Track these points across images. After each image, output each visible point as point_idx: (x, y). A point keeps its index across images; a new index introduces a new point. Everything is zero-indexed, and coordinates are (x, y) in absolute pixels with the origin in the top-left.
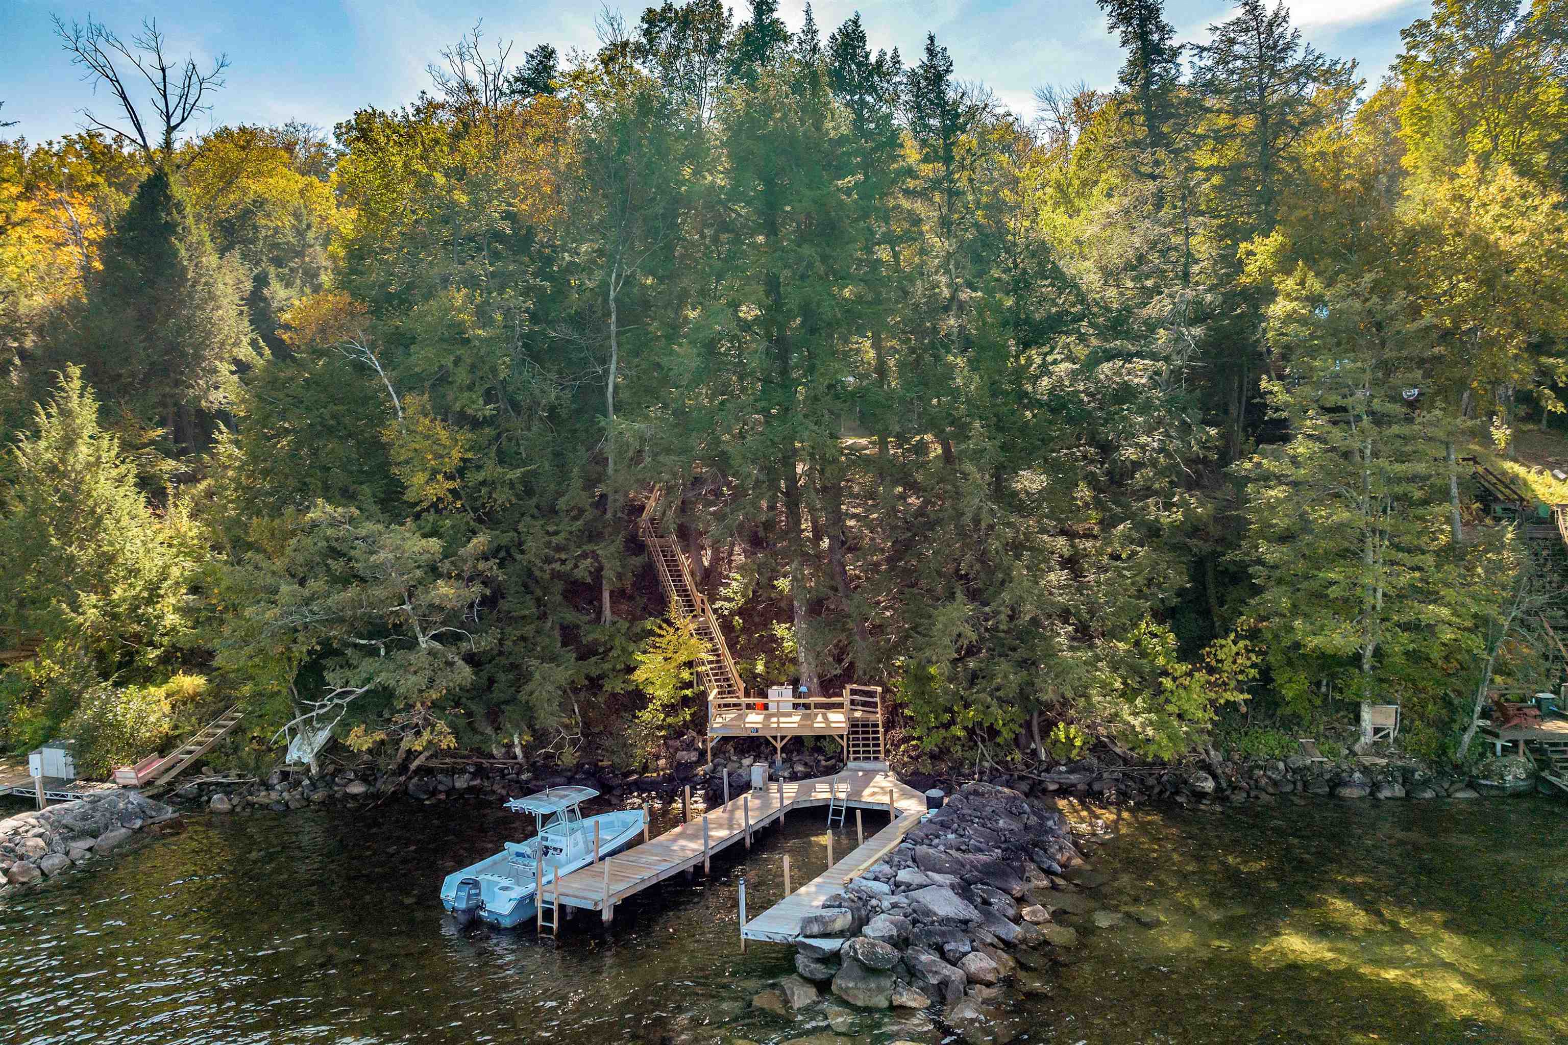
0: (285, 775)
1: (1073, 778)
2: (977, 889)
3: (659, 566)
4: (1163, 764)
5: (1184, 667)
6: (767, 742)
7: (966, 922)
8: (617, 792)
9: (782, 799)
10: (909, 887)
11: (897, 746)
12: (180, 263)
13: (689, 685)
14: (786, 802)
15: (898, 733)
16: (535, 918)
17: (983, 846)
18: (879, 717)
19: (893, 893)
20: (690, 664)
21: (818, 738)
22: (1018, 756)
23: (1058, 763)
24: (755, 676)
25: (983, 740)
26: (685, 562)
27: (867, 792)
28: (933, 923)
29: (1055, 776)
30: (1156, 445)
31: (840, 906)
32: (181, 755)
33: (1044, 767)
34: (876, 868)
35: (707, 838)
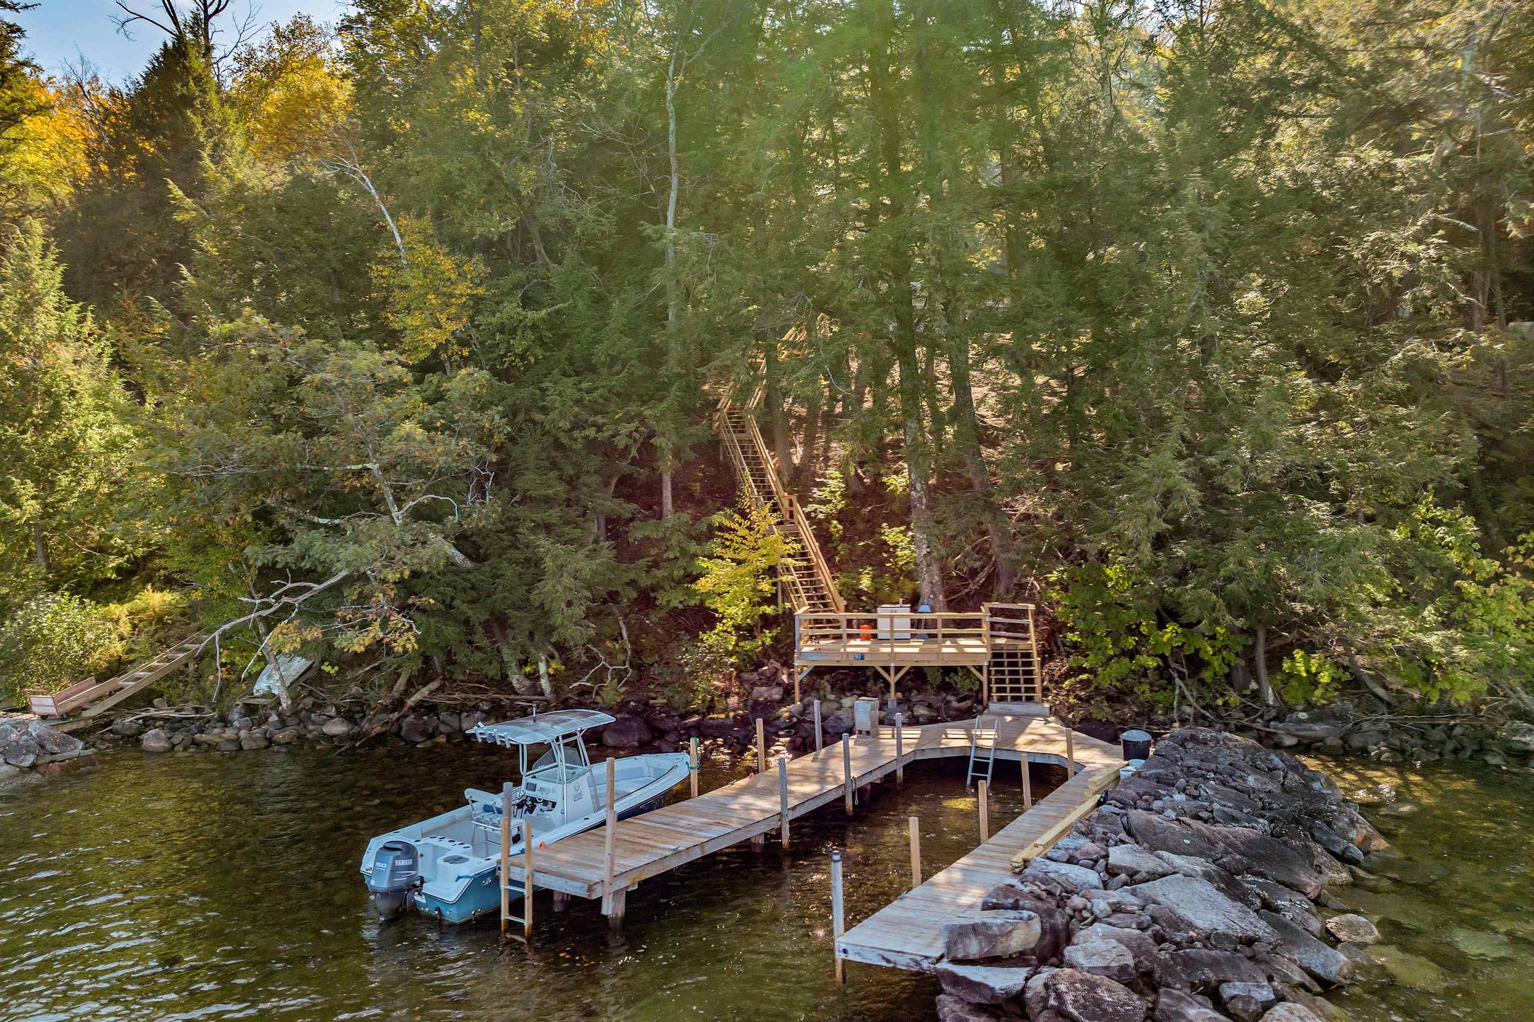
0: (250, 710)
1: (1319, 729)
2: (1249, 881)
3: (737, 463)
4: (1452, 712)
5: (1492, 566)
6: (877, 676)
7: (1249, 942)
8: (672, 737)
9: (899, 746)
10: (1133, 878)
11: (1058, 683)
12: (196, 139)
13: (771, 600)
14: (906, 750)
15: (1059, 666)
16: (498, 911)
17: (1236, 813)
18: (1033, 643)
19: (1106, 886)
20: (772, 571)
21: (947, 670)
22: (1234, 698)
23: (1292, 710)
24: (861, 593)
25: (1182, 677)
26: (770, 463)
27: (1022, 740)
28: (1191, 941)
29: (1292, 727)
30: (1432, 252)
31: (1015, 907)
32: (127, 684)
33: (1273, 713)
34: (1064, 842)
35: (785, 795)
